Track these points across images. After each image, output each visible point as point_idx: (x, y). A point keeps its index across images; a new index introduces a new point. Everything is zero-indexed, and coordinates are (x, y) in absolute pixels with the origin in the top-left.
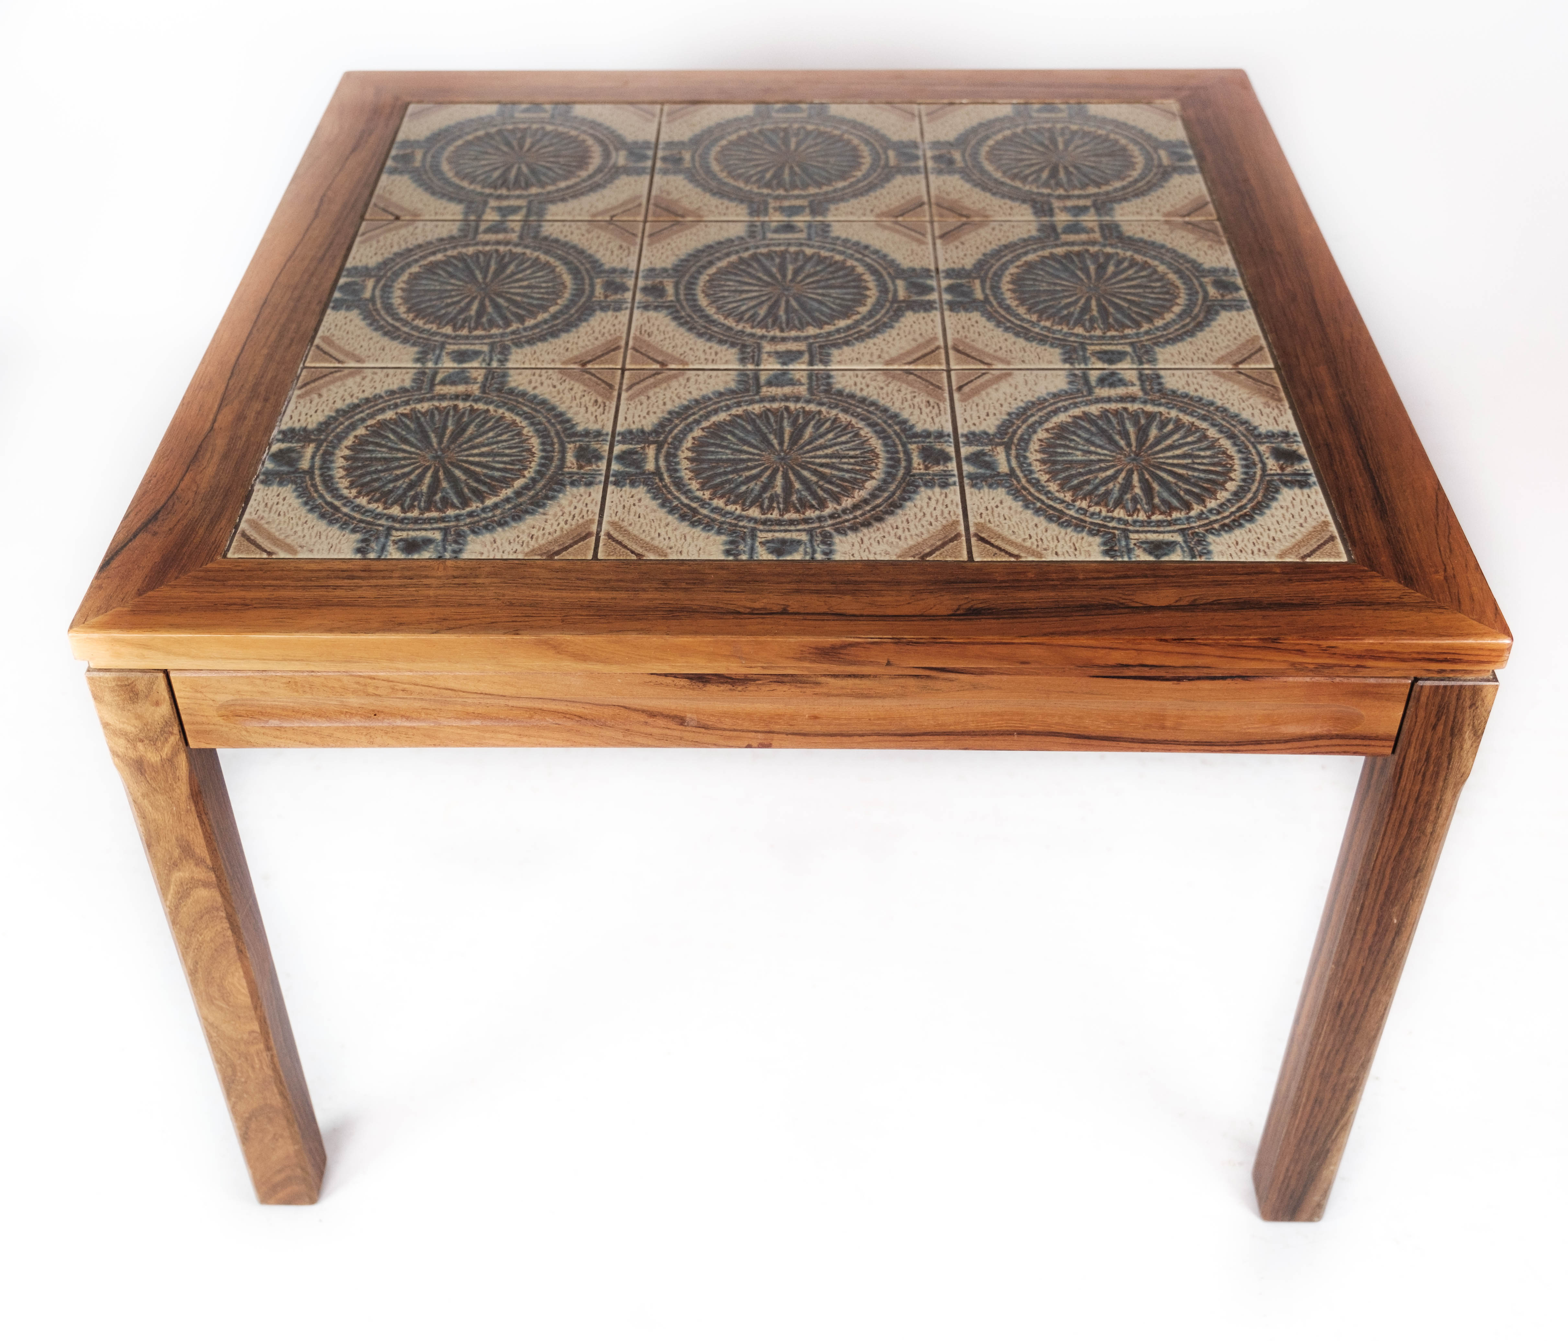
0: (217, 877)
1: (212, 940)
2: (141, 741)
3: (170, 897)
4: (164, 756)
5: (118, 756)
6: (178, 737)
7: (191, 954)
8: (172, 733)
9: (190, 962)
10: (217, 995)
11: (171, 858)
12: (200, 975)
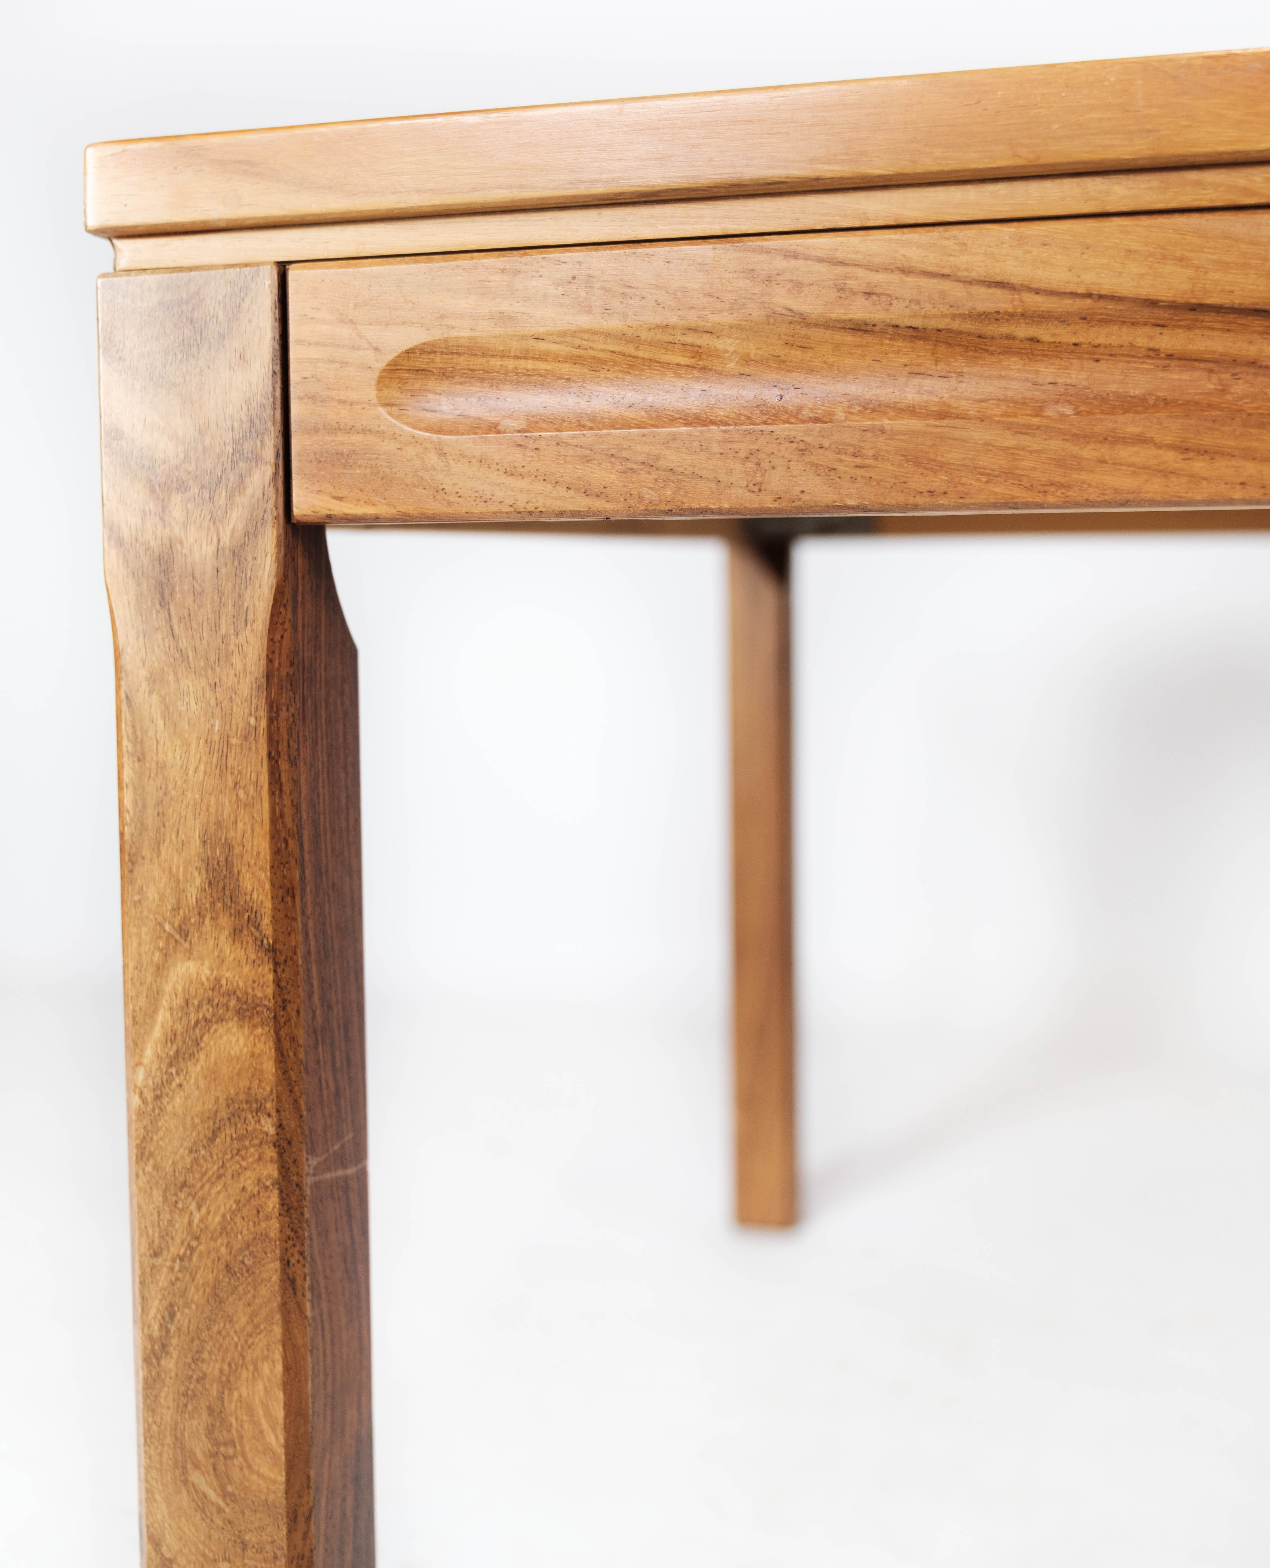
0: (277, 982)
1: (224, 1230)
2: (182, 487)
3: (149, 1052)
4: (226, 540)
5: (120, 542)
6: (269, 471)
7: (163, 1279)
8: (257, 459)
9: (155, 1306)
10: (200, 1447)
11: (176, 909)
12: (169, 1364)
